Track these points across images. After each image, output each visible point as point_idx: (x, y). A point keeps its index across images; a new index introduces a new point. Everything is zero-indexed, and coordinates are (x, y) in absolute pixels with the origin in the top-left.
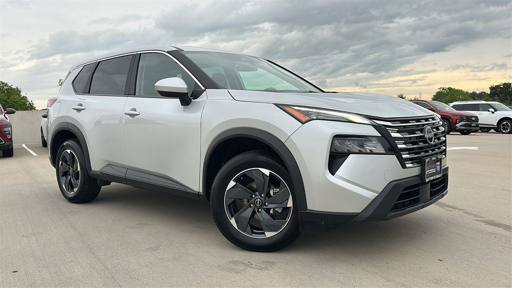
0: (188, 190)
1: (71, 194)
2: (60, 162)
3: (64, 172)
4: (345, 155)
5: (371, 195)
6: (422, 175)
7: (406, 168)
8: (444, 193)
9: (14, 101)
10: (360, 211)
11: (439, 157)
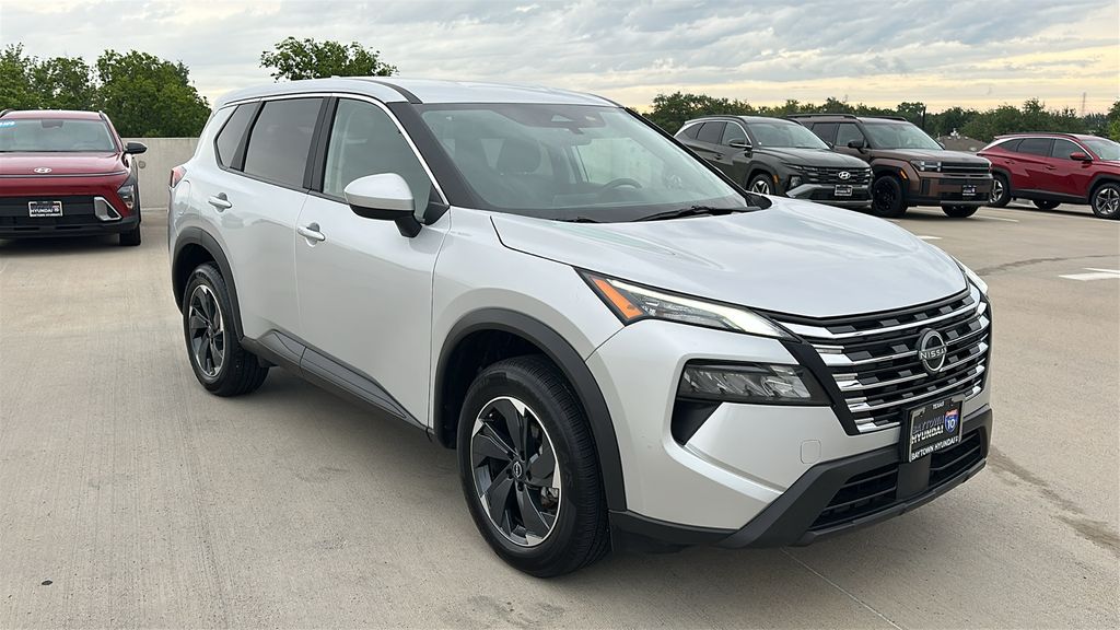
0: (408, 418)
1: (208, 376)
2: (191, 308)
3: (199, 330)
4: (712, 403)
5: (767, 495)
6: (901, 446)
7: (858, 433)
8: (971, 470)
9: (169, 97)
10: (737, 527)
11: (955, 399)
